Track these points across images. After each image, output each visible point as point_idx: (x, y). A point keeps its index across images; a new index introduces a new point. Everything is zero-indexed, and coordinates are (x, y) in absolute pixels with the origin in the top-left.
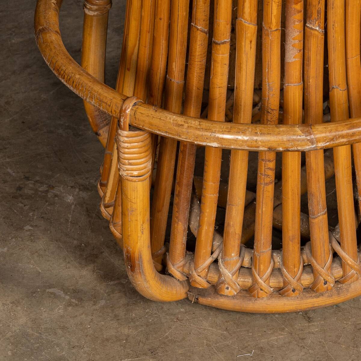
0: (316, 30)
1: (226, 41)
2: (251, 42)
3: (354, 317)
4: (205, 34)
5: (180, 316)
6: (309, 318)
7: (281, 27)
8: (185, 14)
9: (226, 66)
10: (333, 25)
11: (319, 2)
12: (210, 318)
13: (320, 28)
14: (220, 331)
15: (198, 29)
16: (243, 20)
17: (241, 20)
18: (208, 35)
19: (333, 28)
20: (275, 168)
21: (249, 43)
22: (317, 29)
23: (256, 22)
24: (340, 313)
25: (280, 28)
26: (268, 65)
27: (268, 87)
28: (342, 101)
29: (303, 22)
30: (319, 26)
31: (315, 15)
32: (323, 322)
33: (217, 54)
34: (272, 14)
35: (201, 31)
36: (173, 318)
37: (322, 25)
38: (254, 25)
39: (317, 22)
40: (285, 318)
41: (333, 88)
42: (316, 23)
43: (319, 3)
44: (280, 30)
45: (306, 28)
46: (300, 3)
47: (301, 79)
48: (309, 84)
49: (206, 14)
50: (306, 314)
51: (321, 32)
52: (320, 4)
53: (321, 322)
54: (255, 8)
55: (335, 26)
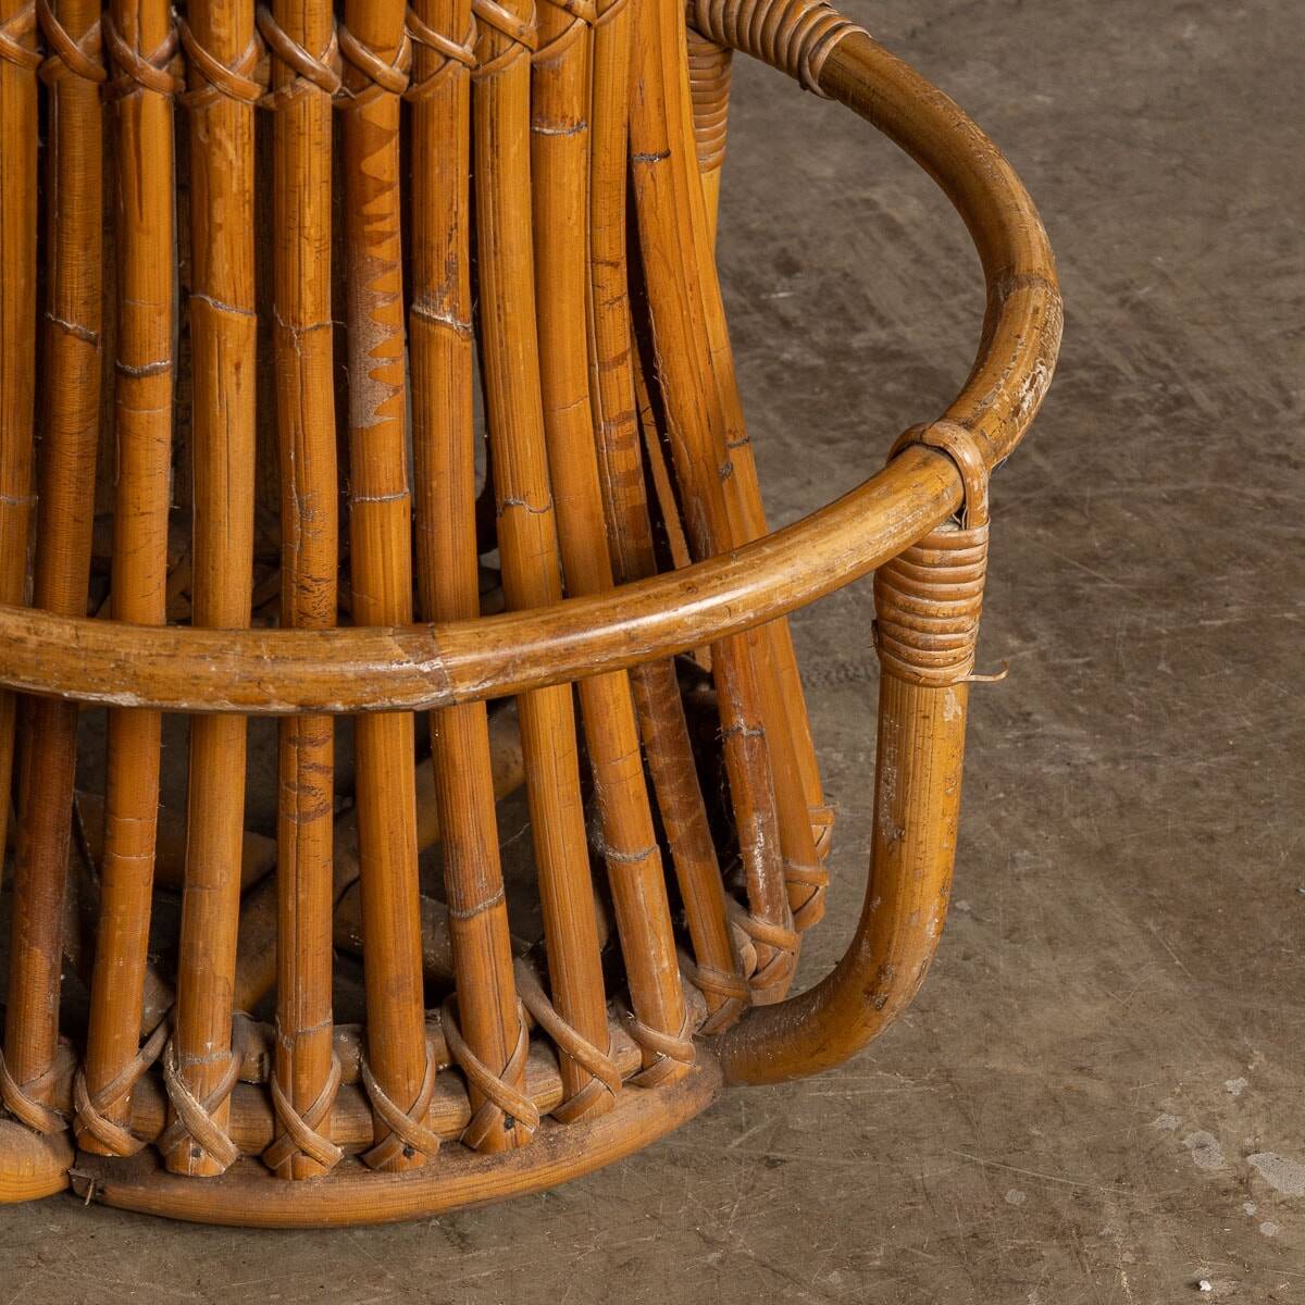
0: (443, 323)
1: (156, 368)
2: (238, 367)
3: (606, 1229)
4: (91, 346)
5: (46, 1249)
6: (462, 1237)
7: (333, 319)
8: (22, 282)
9: (163, 445)
10: (499, 307)
11: (450, 235)
12: (146, 1251)
13: (455, 317)
14: (177, 1292)
15: (67, 331)
16: (208, 299)
17: (203, 299)
18: (99, 347)
19: (499, 315)
20: (331, 765)
21: (234, 370)
22: (448, 319)
23: (252, 304)
24: (561, 1218)
25: (329, 322)
26: (296, 436)
27: (297, 509)
28: (538, 545)
29: (401, 298)
30: (454, 311)
31: (439, 278)
32: (507, 1248)
33: (130, 408)
34: (300, 276)
35: (78, 337)
36: (25, 1255)
37: (465, 306)
38: (246, 313)
39: (446, 300)
40: (384, 1240)
41: (507, 505)
42: (442, 302)
43: (450, 240)
44: (328, 327)
45: (412, 317)
46: (388, 241)
47: (401, 481)
48: (429, 495)
49: (90, 283)
50: (452, 1225)
51: (461, 329)
52: (454, 239)
53: (501, 1249)
54: (247, 261)
55: (505, 309)
